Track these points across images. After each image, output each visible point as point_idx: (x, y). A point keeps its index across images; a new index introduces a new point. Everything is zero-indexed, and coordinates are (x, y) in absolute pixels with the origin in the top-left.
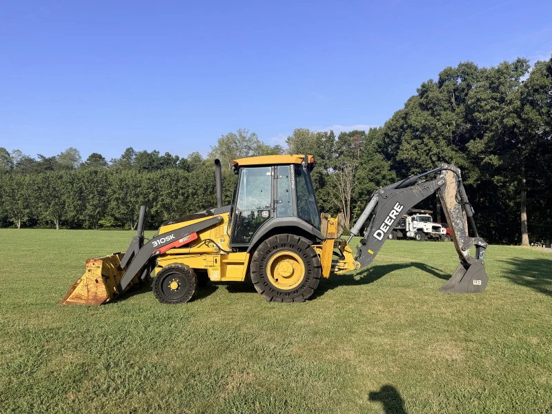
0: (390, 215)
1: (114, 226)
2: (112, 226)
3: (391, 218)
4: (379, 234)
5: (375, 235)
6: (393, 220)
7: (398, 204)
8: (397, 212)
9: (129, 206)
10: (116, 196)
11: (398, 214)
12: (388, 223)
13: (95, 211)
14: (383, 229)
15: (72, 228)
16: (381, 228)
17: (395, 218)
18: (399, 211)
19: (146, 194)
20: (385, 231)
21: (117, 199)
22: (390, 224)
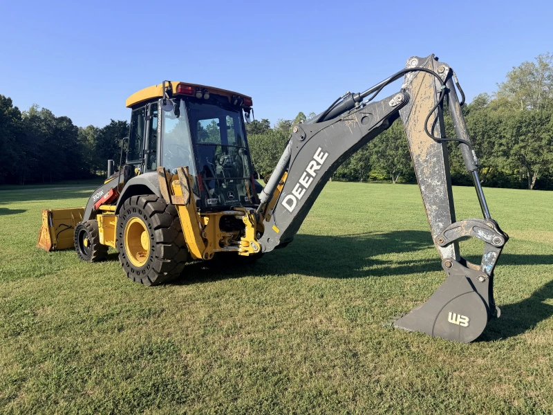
0: (308, 169)
1: (386, 179)
2: (384, 179)
3: (309, 175)
4: (290, 202)
5: (284, 203)
6: (311, 179)
7: (320, 149)
8: (318, 164)
9: (389, 159)
10: (376, 149)
11: (319, 167)
12: (303, 183)
13: (357, 164)
14: (297, 194)
15: (350, 181)
16: (294, 192)
17: (314, 174)
18: (322, 162)
19: (405, 147)
20: (299, 197)
21: (377, 152)
22: (307, 186)
